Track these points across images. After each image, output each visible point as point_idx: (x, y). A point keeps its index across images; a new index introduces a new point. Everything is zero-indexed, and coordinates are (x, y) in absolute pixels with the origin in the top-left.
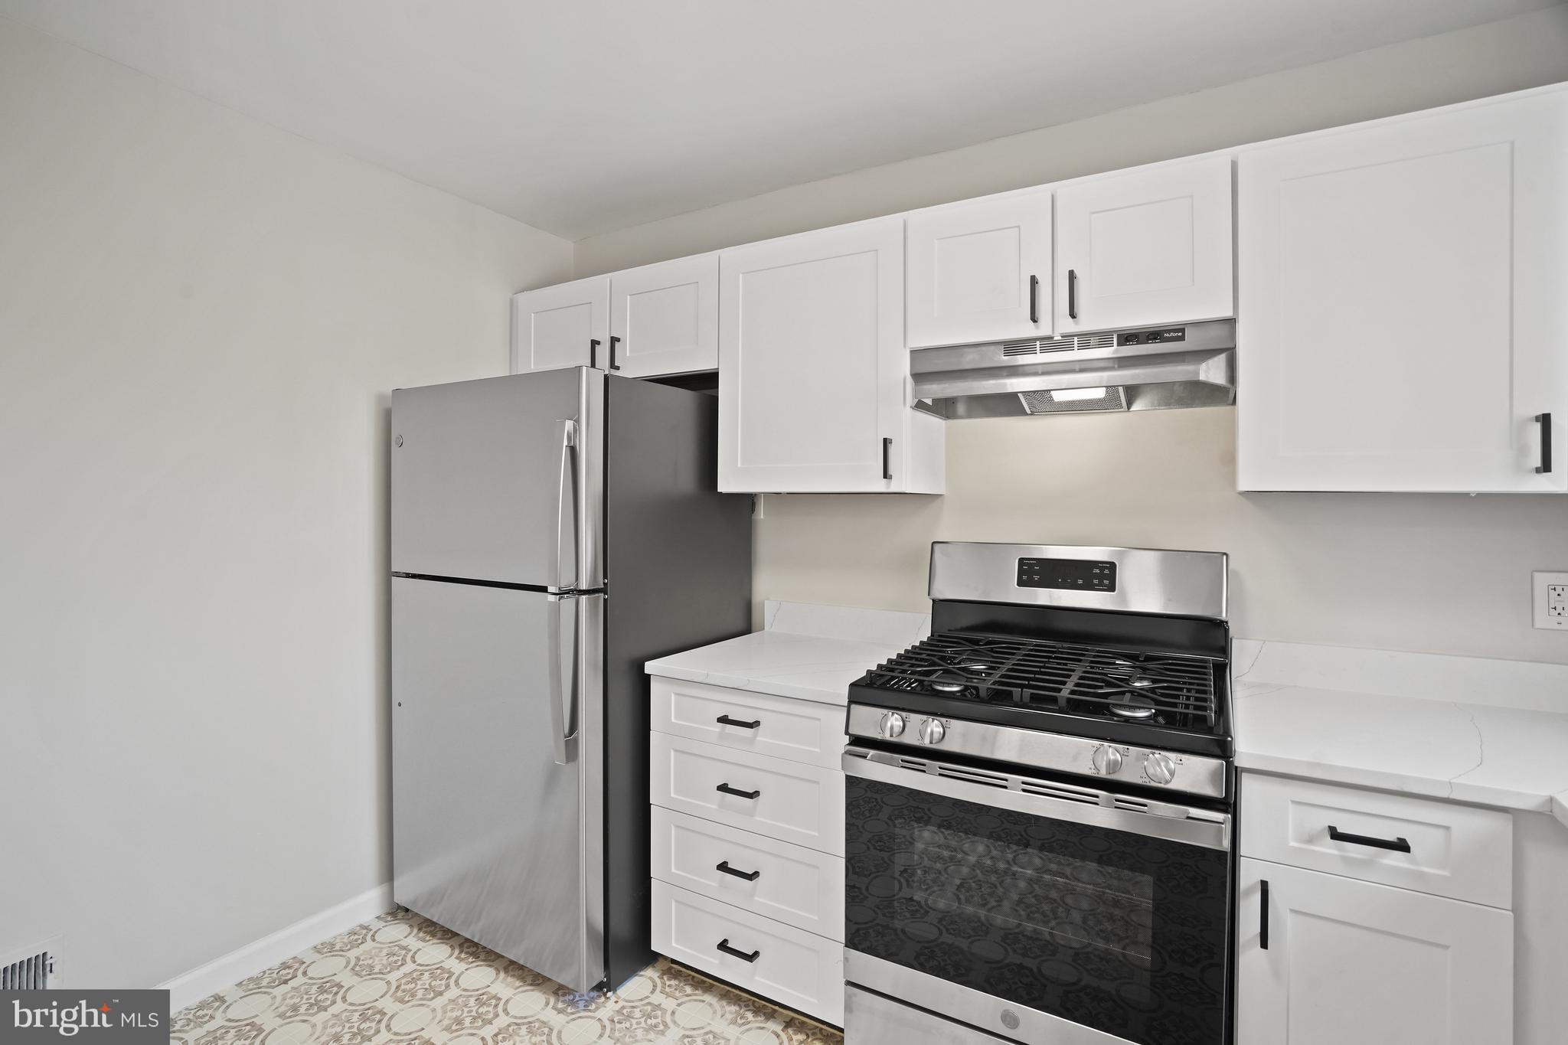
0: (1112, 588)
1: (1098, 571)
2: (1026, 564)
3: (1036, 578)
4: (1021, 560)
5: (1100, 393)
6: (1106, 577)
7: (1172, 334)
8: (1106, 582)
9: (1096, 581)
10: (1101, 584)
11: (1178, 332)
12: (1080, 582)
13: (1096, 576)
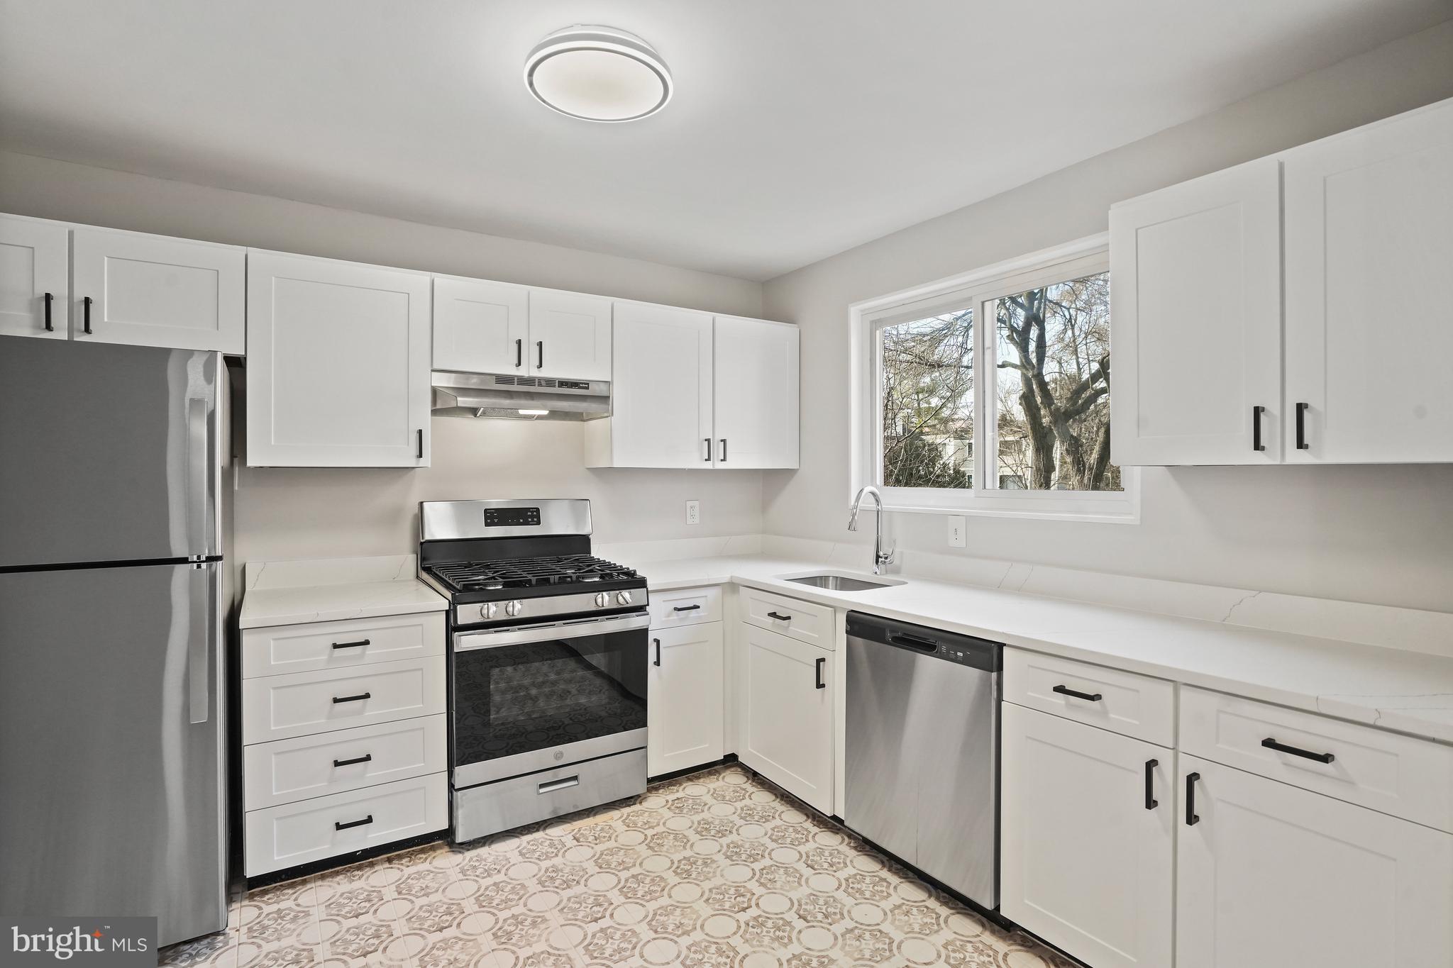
0: (538, 523)
3: (496, 520)
4: (486, 510)
5: (545, 412)
6: (535, 516)
7: (583, 385)
8: (535, 519)
9: (530, 520)
10: (533, 521)
11: (584, 385)
12: (521, 521)
13: (530, 517)
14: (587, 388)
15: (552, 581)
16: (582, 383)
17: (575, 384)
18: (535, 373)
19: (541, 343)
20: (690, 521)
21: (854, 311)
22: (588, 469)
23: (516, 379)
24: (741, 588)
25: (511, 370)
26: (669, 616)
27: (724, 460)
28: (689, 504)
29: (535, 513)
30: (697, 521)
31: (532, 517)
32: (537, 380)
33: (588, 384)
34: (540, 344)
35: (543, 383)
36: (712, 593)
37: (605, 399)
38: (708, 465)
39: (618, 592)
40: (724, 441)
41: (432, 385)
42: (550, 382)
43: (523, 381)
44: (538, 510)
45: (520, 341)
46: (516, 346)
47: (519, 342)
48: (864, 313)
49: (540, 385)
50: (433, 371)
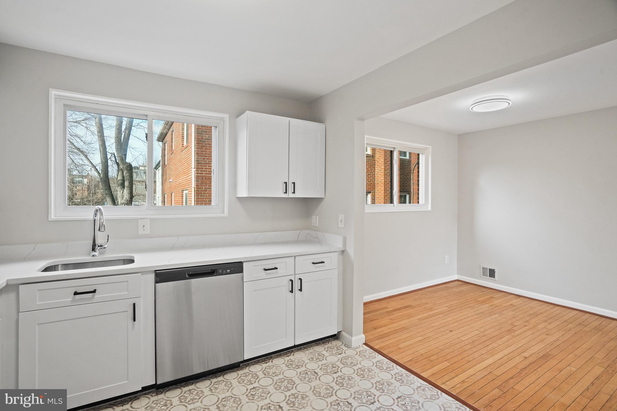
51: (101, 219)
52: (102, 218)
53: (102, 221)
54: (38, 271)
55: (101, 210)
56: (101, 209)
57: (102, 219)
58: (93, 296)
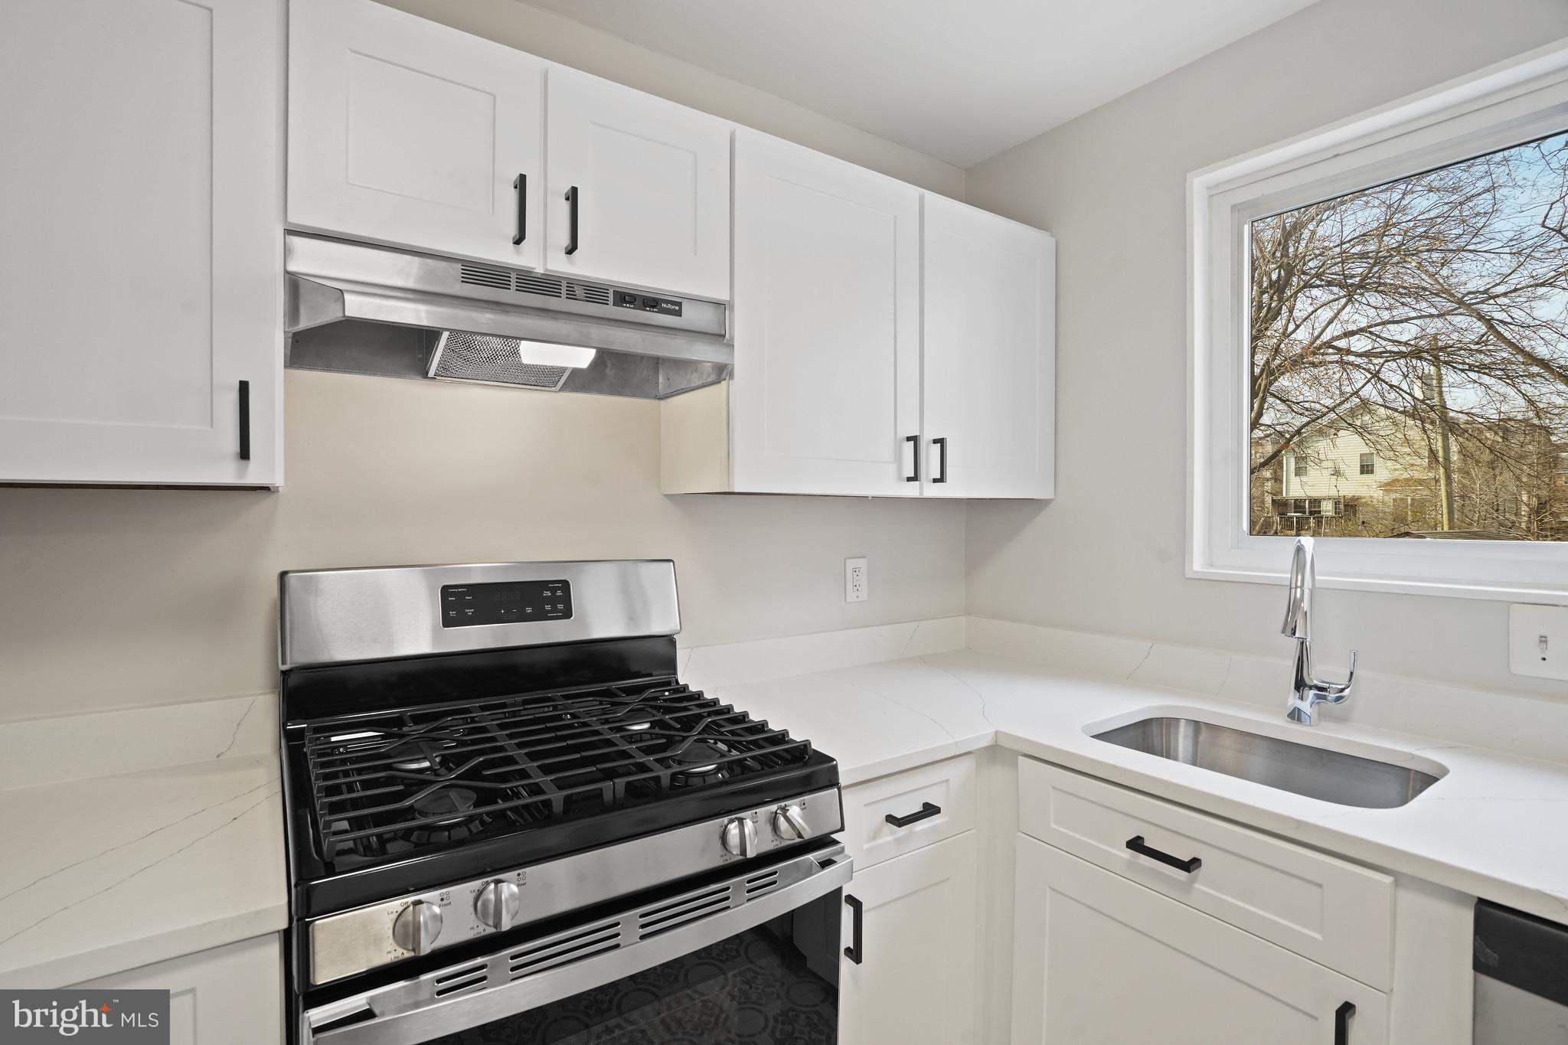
0: (567, 614)
1: (549, 593)
2: (453, 594)
3: (470, 612)
6: (559, 600)
8: (560, 606)
9: (548, 607)
10: (554, 609)
12: (529, 610)
13: (548, 600)
14: (679, 313)
15: (608, 796)
16: (667, 302)
17: (651, 302)
18: (559, 265)
19: (574, 190)
20: (851, 596)
21: (1199, 183)
22: (666, 495)
23: (513, 275)
24: (1021, 758)
25: (504, 254)
26: (874, 838)
27: (941, 479)
28: (851, 564)
29: (559, 593)
30: (863, 595)
31: (553, 601)
32: (564, 284)
33: (679, 304)
34: (573, 196)
35: (579, 292)
36: (957, 772)
37: (719, 337)
38: (912, 490)
39: (774, 807)
40: (941, 442)
41: (292, 268)
42: (594, 292)
43: (531, 282)
44: (565, 585)
45: (522, 178)
46: (513, 195)
47: (521, 183)
48: (1214, 192)
49: (571, 296)
50: (290, 232)
51: (1296, 588)
52: (1299, 584)
53: (1298, 596)
54: (1085, 730)
55: (1304, 552)
56: (1307, 549)
57: (1299, 590)
58: (1188, 887)
